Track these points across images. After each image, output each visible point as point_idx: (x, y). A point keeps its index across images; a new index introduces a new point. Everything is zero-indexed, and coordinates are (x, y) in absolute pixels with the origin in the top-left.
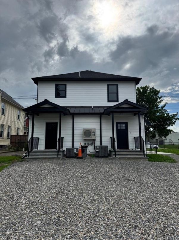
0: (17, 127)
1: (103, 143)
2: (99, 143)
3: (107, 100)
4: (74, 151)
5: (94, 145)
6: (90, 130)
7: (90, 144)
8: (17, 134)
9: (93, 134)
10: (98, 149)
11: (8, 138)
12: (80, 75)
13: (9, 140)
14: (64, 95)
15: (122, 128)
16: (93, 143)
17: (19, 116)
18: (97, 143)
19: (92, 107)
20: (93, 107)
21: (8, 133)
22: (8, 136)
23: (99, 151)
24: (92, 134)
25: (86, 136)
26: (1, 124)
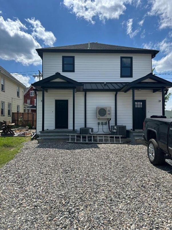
0: (17, 104)
1: (118, 122)
2: (114, 122)
3: (120, 75)
4: (89, 131)
5: (109, 125)
6: (105, 109)
7: (104, 123)
8: (18, 112)
9: (109, 112)
10: (115, 129)
11: (9, 116)
12: (89, 47)
13: (11, 118)
14: (72, 70)
15: (139, 107)
16: (108, 123)
17: (18, 93)
18: (112, 123)
19: (104, 83)
20: (106, 83)
21: (9, 111)
22: (9, 114)
23: (116, 132)
24: (107, 112)
25: (100, 116)
26: (1, 101)
